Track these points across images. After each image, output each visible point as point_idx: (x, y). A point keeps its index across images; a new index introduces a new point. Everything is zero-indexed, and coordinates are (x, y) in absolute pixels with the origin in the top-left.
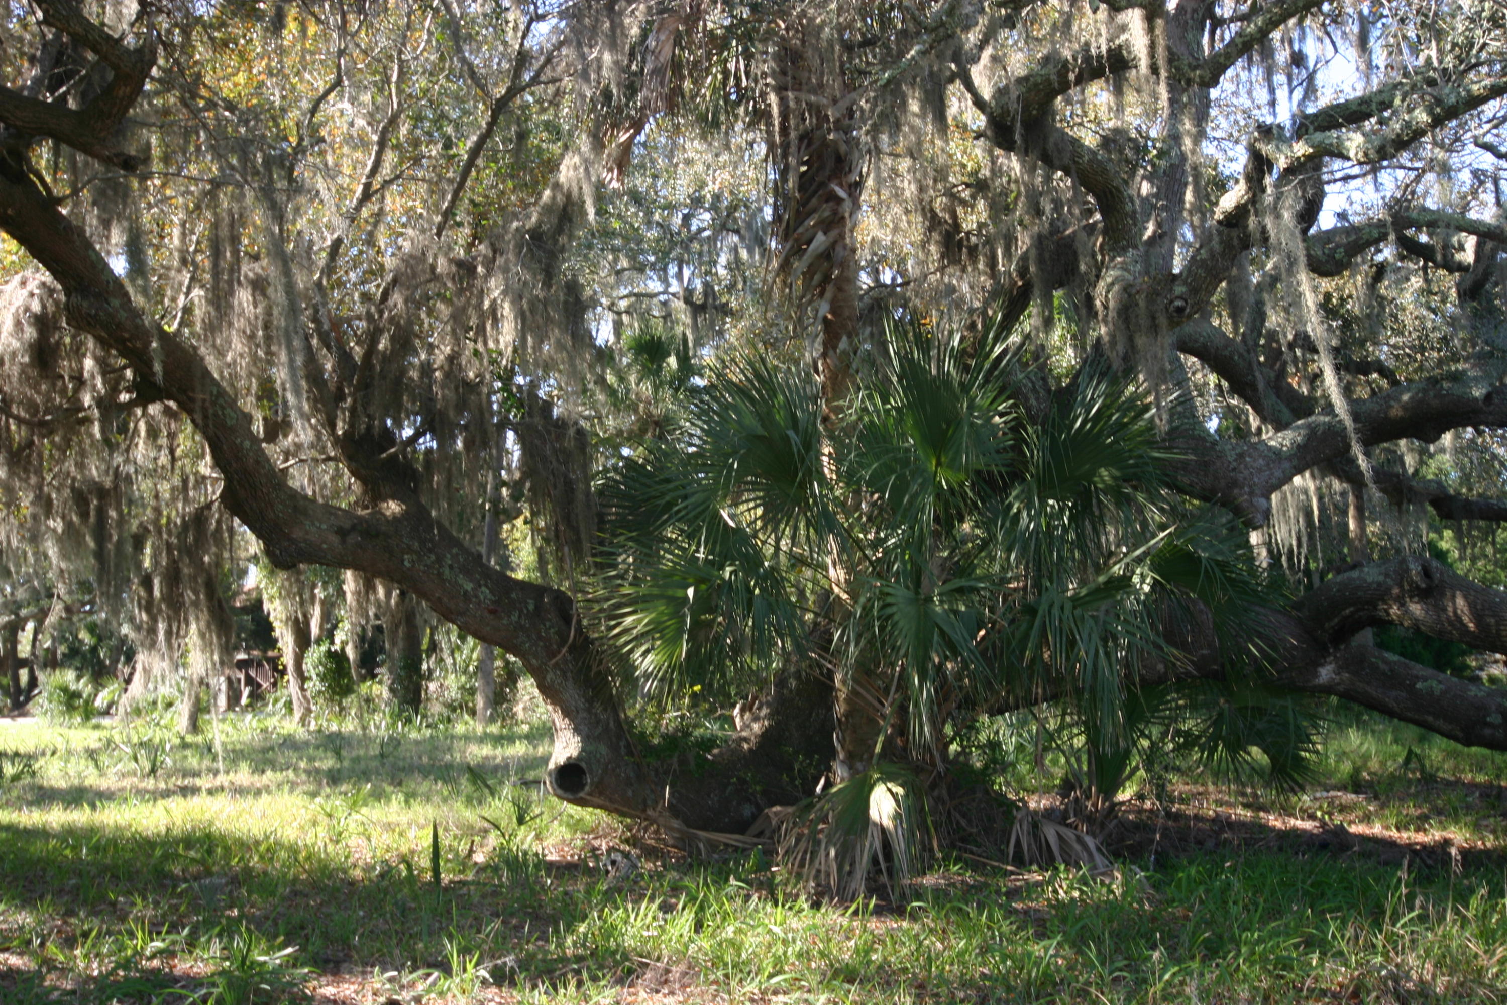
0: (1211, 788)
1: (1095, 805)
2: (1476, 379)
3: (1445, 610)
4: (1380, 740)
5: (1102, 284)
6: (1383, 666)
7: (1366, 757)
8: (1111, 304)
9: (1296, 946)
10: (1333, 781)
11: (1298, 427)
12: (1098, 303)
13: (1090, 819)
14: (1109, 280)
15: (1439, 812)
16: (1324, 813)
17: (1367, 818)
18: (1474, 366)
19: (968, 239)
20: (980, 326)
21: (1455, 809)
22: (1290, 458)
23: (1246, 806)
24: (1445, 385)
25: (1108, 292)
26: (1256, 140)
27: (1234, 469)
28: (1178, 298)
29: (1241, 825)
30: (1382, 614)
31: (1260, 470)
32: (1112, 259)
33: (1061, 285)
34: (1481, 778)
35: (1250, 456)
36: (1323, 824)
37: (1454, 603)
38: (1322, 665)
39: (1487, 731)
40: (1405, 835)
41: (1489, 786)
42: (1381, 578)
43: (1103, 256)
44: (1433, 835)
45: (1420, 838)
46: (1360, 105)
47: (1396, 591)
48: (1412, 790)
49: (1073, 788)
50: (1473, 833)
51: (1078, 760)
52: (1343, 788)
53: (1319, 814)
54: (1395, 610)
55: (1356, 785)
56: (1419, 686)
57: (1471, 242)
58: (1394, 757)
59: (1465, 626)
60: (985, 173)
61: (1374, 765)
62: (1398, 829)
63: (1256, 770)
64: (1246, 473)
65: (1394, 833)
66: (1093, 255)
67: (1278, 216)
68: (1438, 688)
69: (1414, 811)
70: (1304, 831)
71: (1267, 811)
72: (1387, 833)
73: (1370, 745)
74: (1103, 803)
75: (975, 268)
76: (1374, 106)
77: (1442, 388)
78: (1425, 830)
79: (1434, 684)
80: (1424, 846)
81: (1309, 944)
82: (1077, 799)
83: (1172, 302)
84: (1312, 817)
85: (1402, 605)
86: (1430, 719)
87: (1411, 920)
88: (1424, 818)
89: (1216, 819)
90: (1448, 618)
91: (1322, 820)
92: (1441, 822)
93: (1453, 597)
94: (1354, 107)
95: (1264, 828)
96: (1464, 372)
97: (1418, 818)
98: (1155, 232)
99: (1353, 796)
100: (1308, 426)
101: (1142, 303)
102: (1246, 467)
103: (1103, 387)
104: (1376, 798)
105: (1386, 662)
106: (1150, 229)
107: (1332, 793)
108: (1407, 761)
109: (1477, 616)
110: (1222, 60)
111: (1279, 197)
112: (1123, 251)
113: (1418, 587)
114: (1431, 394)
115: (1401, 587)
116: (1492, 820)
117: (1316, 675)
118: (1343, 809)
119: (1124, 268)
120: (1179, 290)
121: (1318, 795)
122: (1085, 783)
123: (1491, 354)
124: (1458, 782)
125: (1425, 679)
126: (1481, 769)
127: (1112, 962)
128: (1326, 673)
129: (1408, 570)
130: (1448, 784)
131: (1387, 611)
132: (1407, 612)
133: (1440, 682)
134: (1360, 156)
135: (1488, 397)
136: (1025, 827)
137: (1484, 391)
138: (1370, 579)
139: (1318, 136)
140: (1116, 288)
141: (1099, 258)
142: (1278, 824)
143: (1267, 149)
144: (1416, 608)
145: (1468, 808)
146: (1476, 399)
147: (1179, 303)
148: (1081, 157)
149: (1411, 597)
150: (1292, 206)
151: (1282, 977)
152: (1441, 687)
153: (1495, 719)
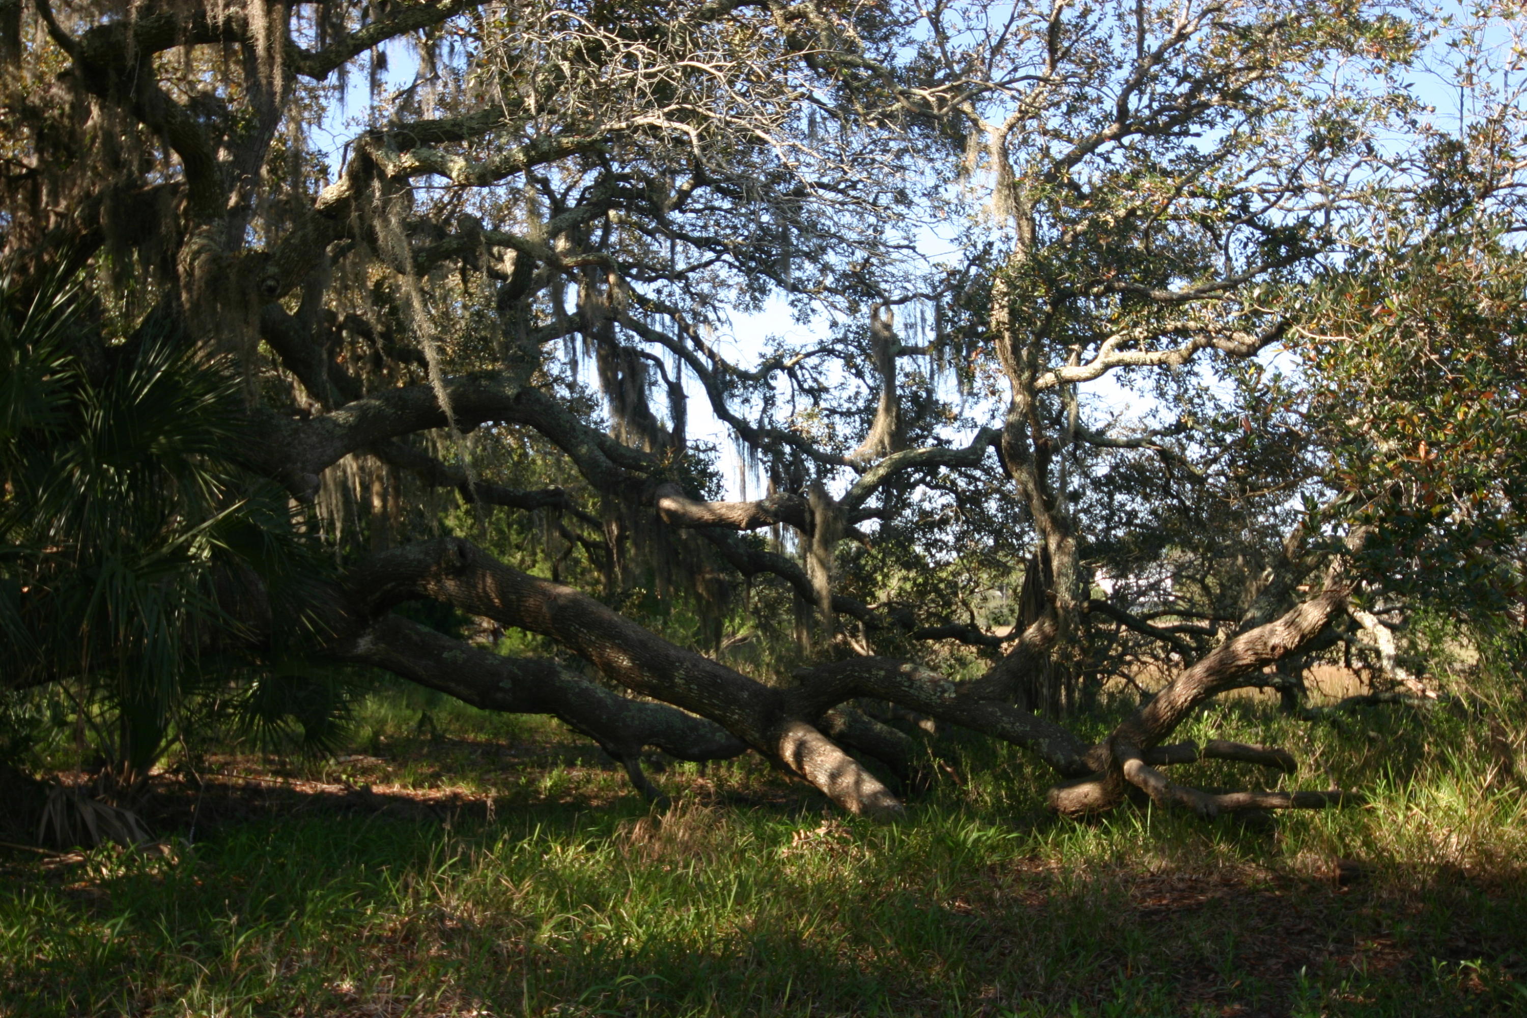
0: (239, 757)
1: (127, 780)
2: (508, 379)
3: (475, 587)
4: (394, 705)
5: (185, 250)
6: (415, 638)
7: (383, 722)
8: (197, 272)
9: (354, 899)
10: (354, 746)
11: (351, 408)
12: (181, 268)
13: (121, 795)
14: (195, 247)
15: (448, 769)
16: (349, 776)
17: (387, 779)
18: (508, 368)
19: (8, 169)
20: (32, 270)
21: (462, 766)
22: (341, 437)
23: (276, 773)
24: (484, 382)
25: (193, 260)
26: (367, 144)
27: (289, 444)
28: (270, 277)
29: (271, 791)
30: (421, 589)
31: (313, 447)
32: (198, 226)
33: (136, 243)
34: (482, 737)
35: (304, 432)
36: (348, 786)
37: (484, 582)
38: (361, 636)
39: (499, 695)
40: (420, 792)
41: (489, 744)
42: (422, 556)
43: (187, 221)
44: (443, 791)
45: (435, 794)
46: (453, 125)
47: (434, 568)
48: (425, 750)
49: (103, 763)
50: (478, 787)
51: (111, 735)
52: (364, 751)
53: (344, 777)
54: (432, 586)
55: (374, 748)
56: (445, 655)
57: (510, 255)
58: (406, 721)
59: (491, 601)
60: (34, 100)
61: (390, 729)
62: (414, 787)
63: (291, 738)
64: (299, 448)
65: (411, 791)
66: (177, 217)
67: (386, 222)
68: (461, 657)
69: (427, 770)
70: (331, 794)
71: (295, 777)
72: (404, 792)
73: (385, 711)
74: (136, 778)
75: (13, 200)
76: (465, 130)
77: (480, 385)
78: (438, 787)
79: (458, 653)
80: (437, 801)
81: (365, 896)
82: (107, 775)
83: (264, 281)
84: (338, 780)
85: (439, 581)
86: (453, 685)
87: (451, 866)
88: (437, 776)
89: (247, 788)
90: (477, 594)
91: (347, 783)
92: (450, 779)
93: (484, 576)
94: (448, 127)
95: (292, 793)
96: (499, 372)
97: (432, 776)
98: (237, 203)
99: (373, 759)
100: (360, 407)
101: (233, 277)
102: (300, 443)
103: (167, 351)
104: (394, 759)
105: (417, 633)
106: (233, 200)
107: (354, 757)
108: (421, 723)
109: (502, 595)
110: (333, 56)
111: (386, 203)
112: (209, 220)
113: (454, 566)
114: (469, 389)
115: (439, 564)
116: (493, 775)
117: (356, 645)
118: (365, 771)
119: (209, 236)
120: (272, 270)
121: (342, 759)
122: (117, 756)
123: (522, 357)
124: (462, 743)
125: (451, 649)
126: (481, 729)
127: (179, 933)
128: (364, 644)
129: (445, 550)
130: (454, 744)
131: (425, 587)
132: (442, 588)
133: (464, 652)
134: (462, 177)
135: (518, 396)
136: (59, 807)
137: (515, 391)
138: (411, 557)
139: (424, 152)
140: (203, 257)
141: (183, 222)
142: (308, 789)
143: (377, 154)
144: (450, 585)
145: (473, 765)
146: (508, 397)
147: (271, 283)
148: (174, 117)
149: (447, 575)
150: (398, 213)
151: (342, 929)
152: (464, 656)
153: (506, 684)
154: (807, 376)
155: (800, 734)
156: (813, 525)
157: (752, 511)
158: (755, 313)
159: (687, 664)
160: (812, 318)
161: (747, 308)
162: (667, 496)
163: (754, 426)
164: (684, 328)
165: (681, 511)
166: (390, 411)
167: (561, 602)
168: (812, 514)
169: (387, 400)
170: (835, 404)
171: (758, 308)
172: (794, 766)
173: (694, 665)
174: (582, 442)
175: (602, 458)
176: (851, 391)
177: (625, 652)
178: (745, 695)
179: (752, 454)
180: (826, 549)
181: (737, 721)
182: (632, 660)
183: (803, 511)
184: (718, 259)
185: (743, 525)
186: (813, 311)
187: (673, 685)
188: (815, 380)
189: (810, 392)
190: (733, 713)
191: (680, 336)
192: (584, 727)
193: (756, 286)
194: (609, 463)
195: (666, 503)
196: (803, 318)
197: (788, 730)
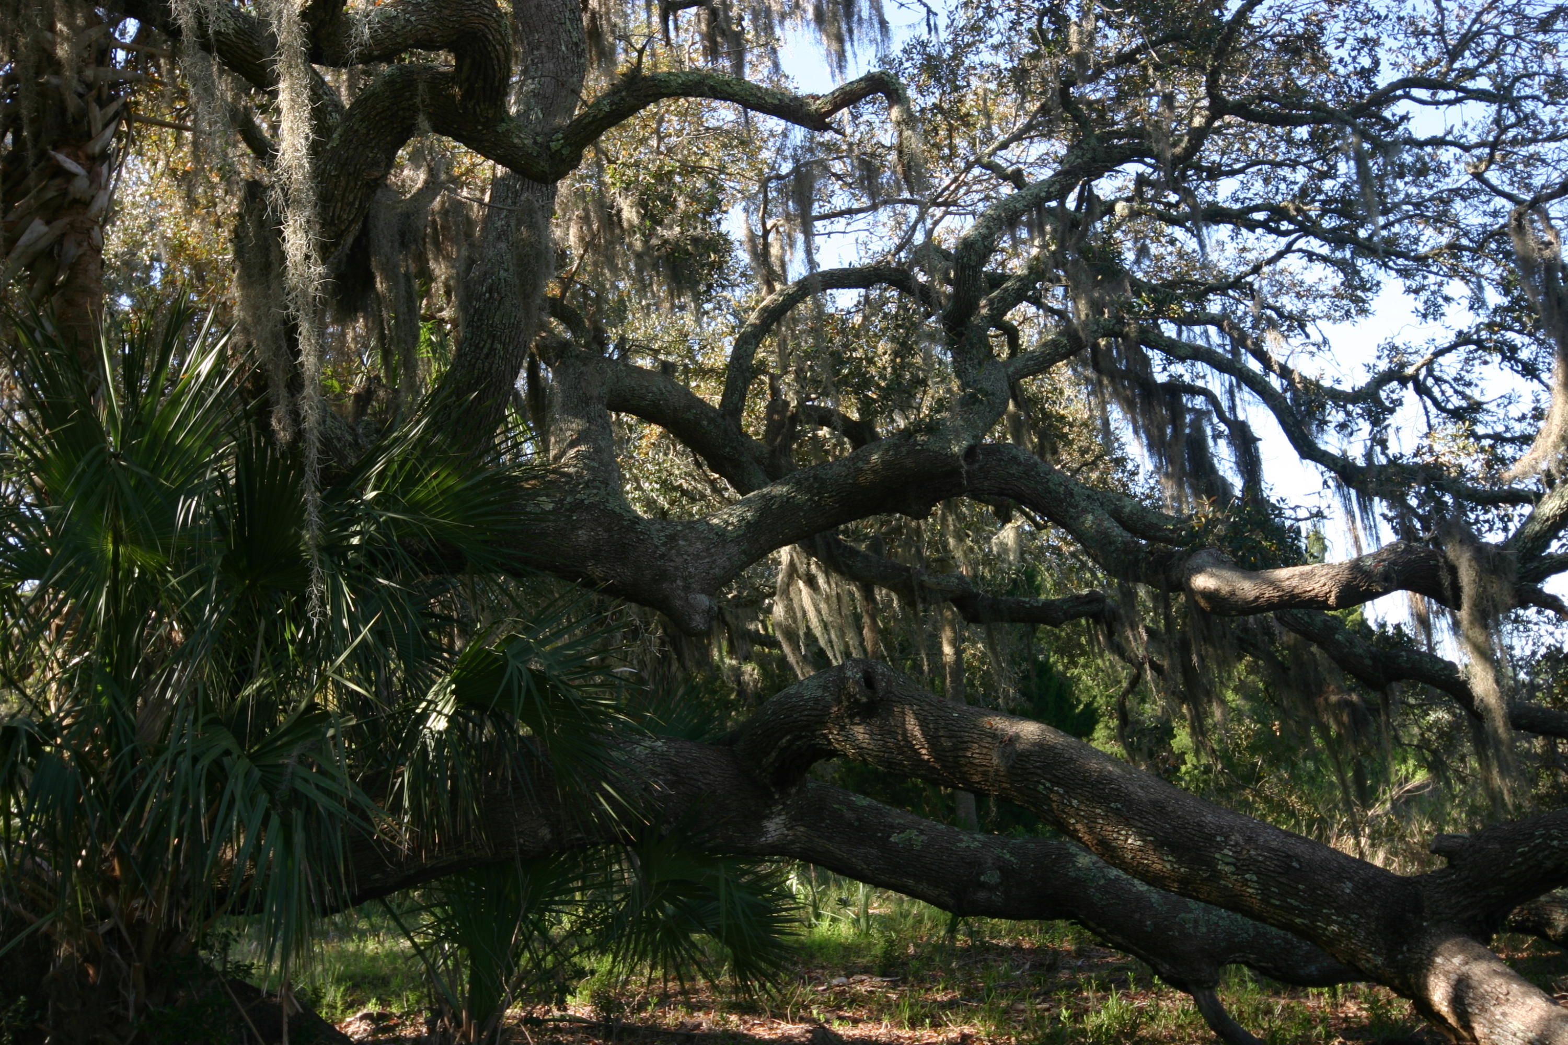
1: (466, 1036)
2: (957, 431)
3: (892, 732)
6: (848, 815)
15: (973, 995)
16: (816, 1010)
21: (989, 990)
22: (737, 540)
24: (921, 438)
27: (662, 556)
30: (823, 742)
31: (697, 557)
35: (685, 538)
36: (818, 1025)
37: (903, 723)
38: (768, 817)
39: (982, 895)
42: (819, 693)
45: (940, 1036)
47: (833, 711)
48: (954, 965)
53: (810, 1012)
54: (835, 736)
56: (894, 838)
59: (916, 752)
64: (679, 560)
65: (908, 1032)
68: (919, 840)
69: (941, 998)
74: (479, 1032)
77: (916, 443)
78: (942, 1027)
79: (914, 834)
82: (444, 1029)
85: (842, 728)
86: (911, 882)
90: (897, 744)
91: (816, 1020)
93: (902, 715)
96: (941, 422)
97: (933, 1009)
99: (877, 981)
102: (679, 554)
105: (852, 807)
109: (932, 742)
113: (859, 703)
114: (904, 450)
115: (839, 703)
116: (1028, 1004)
117: (762, 832)
125: (899, 827)
128: (774, 828)
129: (844, 679)
131: (827, 738)
132: (849, 738)
133: (921, 832)
135: (969, 452)
137: (964, 445)
144: (860, 732)
145: (1008, 988)
146: (955, 455)
149: (852, 717)
152: (922, 837)
153: (991, 877)
154: (1449, 392)
155: (1457, 960)
156: (1457, 589)
157: (1345, 576)
158: (1360, 319)
159: (1236, 837)
160: (1445, 308)
161: (1348, 314)
162: (1199, 570)
163: (1361, 462)
164: (1239, 341)
165: (1225, 589)
166: (801, 497)
167: (1019, 747)
168: (1453, 570)
169: (798, 483)
170: (1500, 428)
171: (1363, 311)
172: (1452, 1020)
173: (1249, 840)
174: (1085, 511)
175: (1117, 531)
176: (1526, 407)
177: (1128, 824)
178: (1348, 887)
179: (1365, 509)
180: (1485, 627)
181: (1338, 937)
182: (1141, 835)
183: (1436, 568)
184: (1288, 249)
185: (1332, 600)
186: (1447, 299)
187: (1216, 875)
188: (1464, 396)
189: (1457, 415)
190: (1330, 922)
191: (1235, 352)
192: (1119, 939)
193: (1356, 282)
194: (1127, 535)
195: (1202, 582)
196: (1431, 311)
197: (1432, 953)
